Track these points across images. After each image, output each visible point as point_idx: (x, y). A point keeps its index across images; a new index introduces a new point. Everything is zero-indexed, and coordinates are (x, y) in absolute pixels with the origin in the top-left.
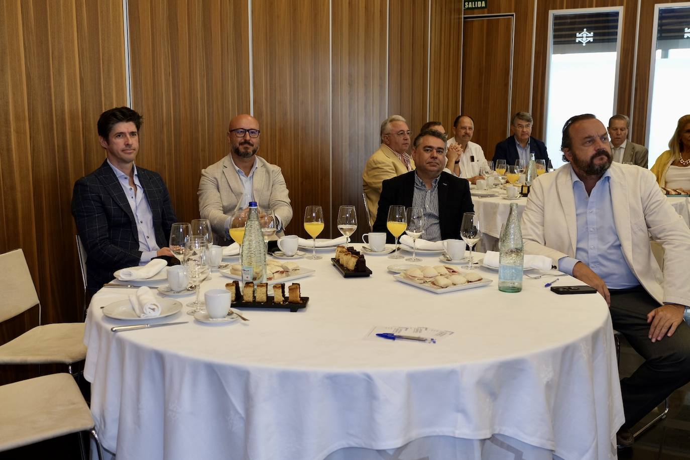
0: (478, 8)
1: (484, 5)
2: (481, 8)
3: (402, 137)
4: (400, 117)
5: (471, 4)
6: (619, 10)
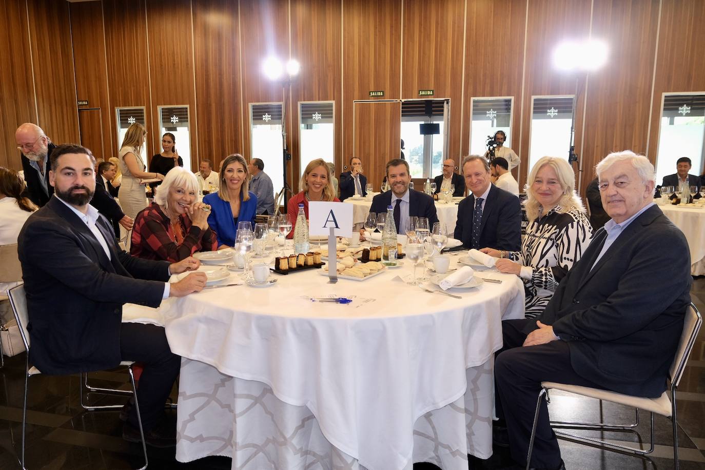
1: (87, 103)
5: (80, 103)
6: (144, 108)
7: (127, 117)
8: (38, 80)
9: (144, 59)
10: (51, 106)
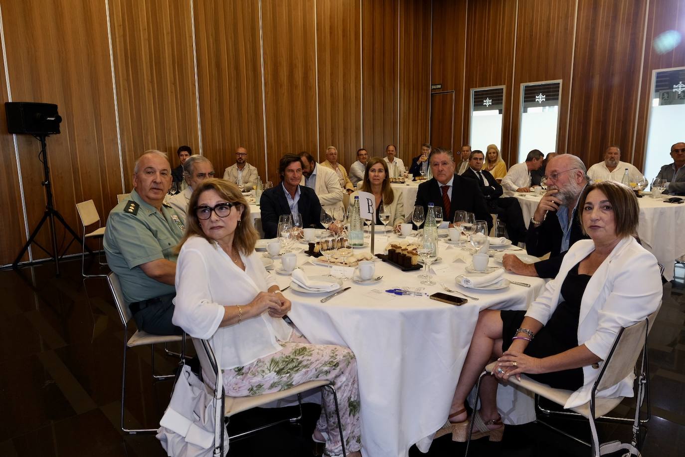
0: (437, 88)
1: (440, 87)
2: (439, 88)
3: (332, 156)
4: (333, 147)
5: (434, 87)
6: (504, 87)
7: (482, 98)
8: (402, 68)
9: (510, 33)
10: (410, 92)
